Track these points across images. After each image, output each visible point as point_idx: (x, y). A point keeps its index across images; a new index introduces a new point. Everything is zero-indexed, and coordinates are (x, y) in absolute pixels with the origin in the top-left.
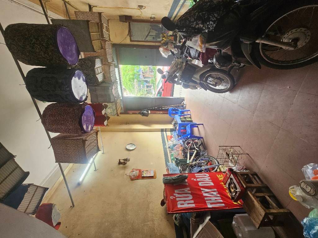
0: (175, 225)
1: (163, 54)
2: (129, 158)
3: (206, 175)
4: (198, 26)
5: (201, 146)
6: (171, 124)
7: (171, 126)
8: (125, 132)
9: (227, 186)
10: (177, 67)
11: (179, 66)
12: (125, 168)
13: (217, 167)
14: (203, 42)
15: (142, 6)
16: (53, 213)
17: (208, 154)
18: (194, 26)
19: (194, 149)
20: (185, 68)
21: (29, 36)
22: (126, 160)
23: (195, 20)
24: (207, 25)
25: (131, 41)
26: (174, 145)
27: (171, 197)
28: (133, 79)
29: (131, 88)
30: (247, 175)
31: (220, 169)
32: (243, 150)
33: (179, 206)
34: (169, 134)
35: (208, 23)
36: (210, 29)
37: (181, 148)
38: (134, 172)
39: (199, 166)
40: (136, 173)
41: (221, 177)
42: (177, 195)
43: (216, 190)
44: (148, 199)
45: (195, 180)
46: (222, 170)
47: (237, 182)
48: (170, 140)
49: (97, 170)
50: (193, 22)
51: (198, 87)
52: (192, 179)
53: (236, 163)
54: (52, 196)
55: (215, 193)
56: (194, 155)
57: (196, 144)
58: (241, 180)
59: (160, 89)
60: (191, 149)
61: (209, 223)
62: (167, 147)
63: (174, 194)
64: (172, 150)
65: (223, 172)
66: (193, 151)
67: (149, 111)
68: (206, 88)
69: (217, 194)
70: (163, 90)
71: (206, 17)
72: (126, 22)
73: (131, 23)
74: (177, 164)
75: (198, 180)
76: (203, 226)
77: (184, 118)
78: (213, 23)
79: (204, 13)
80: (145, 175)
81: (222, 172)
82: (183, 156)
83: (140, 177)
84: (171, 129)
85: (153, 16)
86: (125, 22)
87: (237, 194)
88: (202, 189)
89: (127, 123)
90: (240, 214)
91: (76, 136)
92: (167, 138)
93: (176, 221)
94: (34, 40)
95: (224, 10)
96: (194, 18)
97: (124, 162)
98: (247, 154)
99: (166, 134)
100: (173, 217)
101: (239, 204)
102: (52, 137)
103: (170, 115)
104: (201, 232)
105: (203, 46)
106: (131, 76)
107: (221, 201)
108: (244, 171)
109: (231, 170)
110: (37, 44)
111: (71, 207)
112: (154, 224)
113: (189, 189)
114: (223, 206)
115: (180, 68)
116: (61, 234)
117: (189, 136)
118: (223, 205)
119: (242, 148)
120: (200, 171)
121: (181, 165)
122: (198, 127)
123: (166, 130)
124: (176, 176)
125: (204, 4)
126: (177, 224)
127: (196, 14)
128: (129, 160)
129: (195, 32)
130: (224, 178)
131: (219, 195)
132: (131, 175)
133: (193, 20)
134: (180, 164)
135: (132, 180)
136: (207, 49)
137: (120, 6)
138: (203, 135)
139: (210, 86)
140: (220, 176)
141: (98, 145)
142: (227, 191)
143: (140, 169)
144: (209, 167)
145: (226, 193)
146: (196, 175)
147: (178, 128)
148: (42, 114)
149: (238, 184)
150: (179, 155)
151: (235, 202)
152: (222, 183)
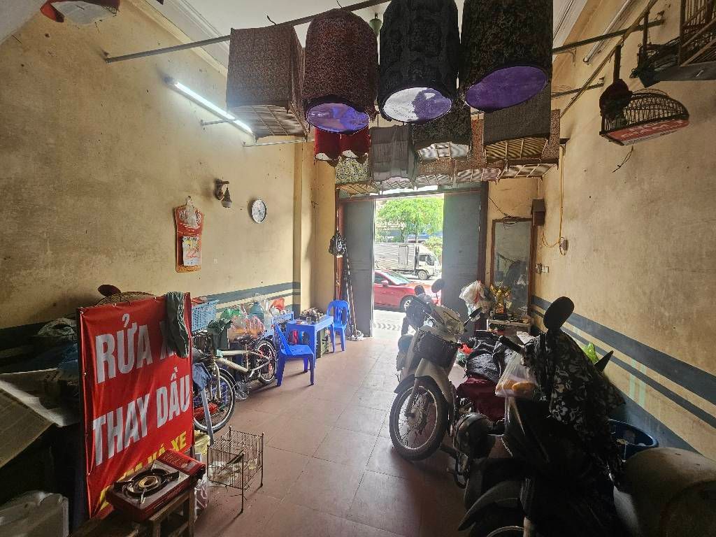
0: (41, 325)
1: (467, 290)
2: (231, 205)
3: (185, 404)
4: (559, 380)
5: (258, 381)
6: (311, 307)
7: (305, 306)
8: (295, 198)
9: (155, 467)
10: (449, 323)
11: (449, 327)
12: (206, 194)
13: (206, 428)
14: (519, 390)
15: (566, 248)
16: (90, 6)
17: (239, 401)
18: (558, 371)
19: (252, 366)
20: (447, 342)
21: (532, 8)
22: (227, 199)
23: (572, 375)
24: (561, 402)
25: (495, 222)
26: (261, 317)
27: (126, 317)
28: (406, 221)
29: (388, 215)
30: (186, 518)
31: (201, 436)
32: (251, 495)
33: (100, 339)
34: (289, 301)
35: (563, 403)
36: (552, 409)
37: (254, 333)
38: (195, 218)
39: (208, 381)
40: (192, 222)
41: (179, 444)
42: (132, 332)
43: (145, 434)
44: (120, 250)
45: (174, 376)
46: (198, 444)
47: (166, 495)
48: (275, 303)
49: (204, 126)
50: (567, 370)
51: (402, 372)
52: (176, 369)
53: (219, 481)
54: (138, 10)
55: (135, 432)
56: (236, 366)
57: (264, 371)
58: (171, 504)
59: (388, 280)
60: (252, 358)
61: (43, 426)
62: (257, 299)
63: (135, 325)
64: (250, 312)
65: (191, 448)
66: (245, 363)
67: (341, 256)
68: (401, 391)
69: (132, 441)
70: (385, 286)
71: (576, 398)
72: (532, 213)
73: (530, 222)
74: (214, 326)
75: (174, 385)
76: (33, 408)
77: (327, 338)
78: (563, 414)
79: (586, 394)
80: (185, 244)
81: (193, 443)
82: (236, 340)
83: (182, 232)
84: (299, 305)
85: (545, 270)
86: (532, 209)
87: (129, 500)
88: (148, 397)
89: (315, 205)
90: (67, 514)
91: (297, 86)
92: (277, 297)
93: (53, 328)
94: (523, 16)
95: (589, 439)
96: (576, 373)
97: (221, 193)
98: (242, 510)
99: (289, 294)
100: (65, 319)
101: (100, 506)
102: (296, 28)
103: (332, 304)
104: (14, 403)
105: (511, 392)
106: (414, 216)
107: (111, 455)
108: (196, 508)
109: (199, 472)
110: (514, 22)
111: (106, 54)
112: (46, 267)
113: (150, 361)
114: (95, 461)
115: (445, 331)
116: (29, 17)
117: (283, 351)
118: (100, 462)
119: (257, 494)
120: (196, 388)
121: (212, 336)
122: (306, 371)
123: (296, 294)
124: (185, 326)
125: (602, 392)
126: (41, 332)
127: (584, 376)
128: (225, 206)
129: (544, 375)
130: (176, 455)
131: (128, 445)
132: (188, 208)
133: (573, 370)
134: (214, 334)
135: (175, 212)
136: (501, 400)
137: (566, 203)
138: (287, 385)
139: (407, 402)
140: (182, 440)
141: (272, 135)
142: (139, 467)
143: (204, 232)
144: (207, 407)
145: (133, 464)
146: (187, 377)
147: (303, 323)
148: (354, 12)
149: (160, 499)
150: (238, 327)
151: (108, 493)
152: (162, 451)
